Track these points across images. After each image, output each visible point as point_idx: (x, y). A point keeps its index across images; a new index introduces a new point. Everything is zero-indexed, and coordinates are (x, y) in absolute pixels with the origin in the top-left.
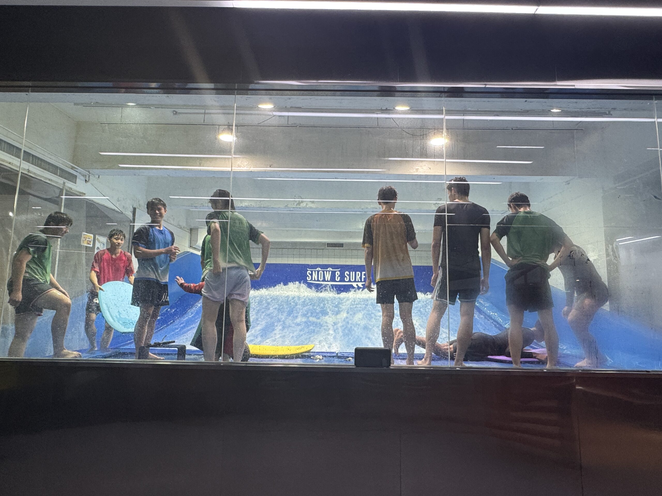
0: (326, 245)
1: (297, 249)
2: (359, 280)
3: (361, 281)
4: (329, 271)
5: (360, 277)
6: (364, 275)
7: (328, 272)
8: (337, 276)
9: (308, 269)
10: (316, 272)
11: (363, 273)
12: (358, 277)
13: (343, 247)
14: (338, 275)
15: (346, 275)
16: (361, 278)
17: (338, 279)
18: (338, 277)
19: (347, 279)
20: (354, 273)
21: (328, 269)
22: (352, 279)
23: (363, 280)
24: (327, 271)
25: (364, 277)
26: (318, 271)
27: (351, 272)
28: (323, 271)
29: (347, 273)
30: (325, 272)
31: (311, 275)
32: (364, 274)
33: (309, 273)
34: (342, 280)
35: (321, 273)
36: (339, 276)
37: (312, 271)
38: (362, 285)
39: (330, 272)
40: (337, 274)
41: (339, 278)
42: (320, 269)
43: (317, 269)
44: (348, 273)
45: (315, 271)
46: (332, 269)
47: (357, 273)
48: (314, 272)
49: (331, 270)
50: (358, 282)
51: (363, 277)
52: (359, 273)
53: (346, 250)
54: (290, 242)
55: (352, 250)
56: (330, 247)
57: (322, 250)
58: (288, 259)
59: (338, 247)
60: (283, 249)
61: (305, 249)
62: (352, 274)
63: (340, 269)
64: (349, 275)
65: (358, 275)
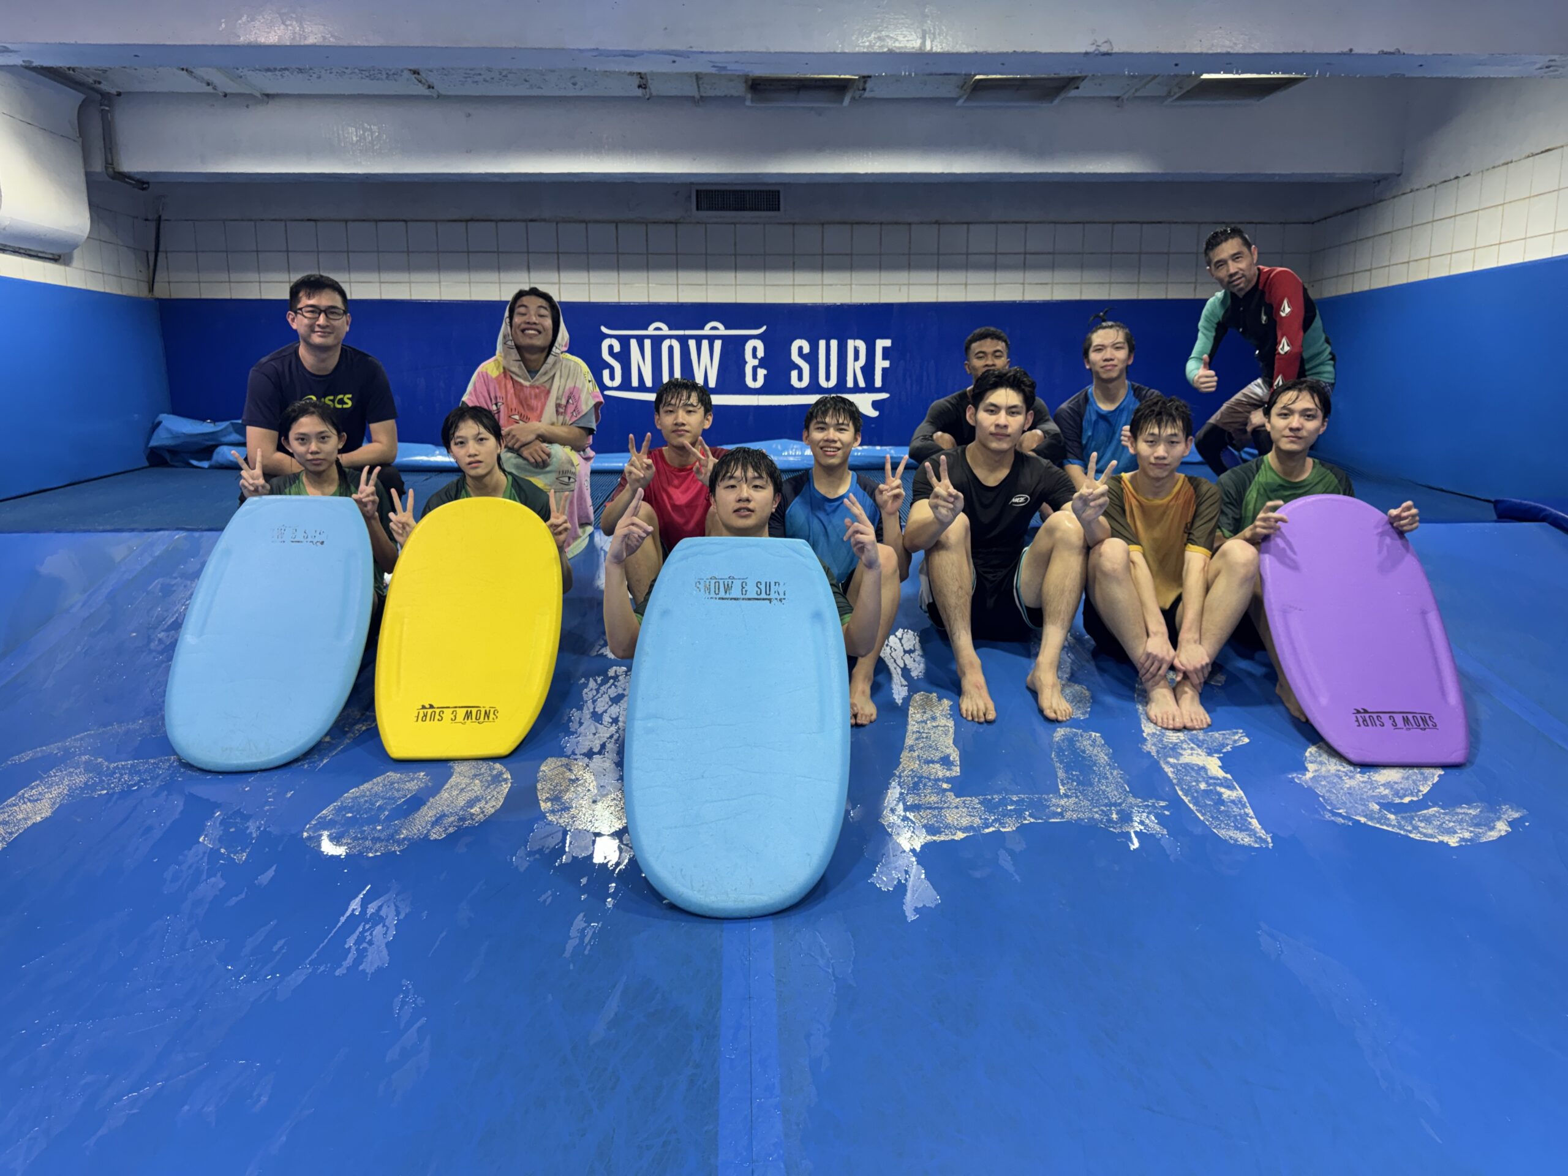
0: (690, 197)
1: (544, 220)
2: (862, 384)
3: (870, 388)
4: (711, 339)
5: (862, 369)
6: (884, 358)
7: (705, 343)
8: (751, 362)
9: (604, 329)
10: (648, 343)
11: (882, 344)
12: (854, 368)
13: (779, 210)
14: (755, 356)
15: (795, 357)
16: (868, 370)
17: (755, 379)
18: (755, 369)
19: (800, 379)
20: (834, 343)
21: (707, 331)
22: (828, 379)
23: (878, 383)
24: (699, 339)
25: (887, 364)
26: (657, 341)
27: (822, 344)
28: (683, 341)
29: (800, 349)
30: (692, 344)
31: (624, 357)
32: (885, 349)
33: (611, 347)
34: (777, 383)
35: (671, 348)
36: (763, 363)
37: (624, 341)
38: (876, 405)
39: (718, 344)
40: (754, 349)
41: (762, 373)
42: (665, 330)
43: (651, 331)
44: (806, 349)
45: (640, 340)
46: (727, 328)
47: (851, 344)
48: (634, 343)
49: (722, 331)
50: (856, 389)
51: (881, 364)
52: (861, 345)
53: (794, 224)
54: (508, 180)
55: (823, 224)
56: (710, 209)
57: (672, 227)
58: (502, 275)
59: (751, 209)
60: (470, 224)
61: (586, 222)
62: (828, 349)
63: (764, 328)
64: (811, 358)
65: (856, 358)
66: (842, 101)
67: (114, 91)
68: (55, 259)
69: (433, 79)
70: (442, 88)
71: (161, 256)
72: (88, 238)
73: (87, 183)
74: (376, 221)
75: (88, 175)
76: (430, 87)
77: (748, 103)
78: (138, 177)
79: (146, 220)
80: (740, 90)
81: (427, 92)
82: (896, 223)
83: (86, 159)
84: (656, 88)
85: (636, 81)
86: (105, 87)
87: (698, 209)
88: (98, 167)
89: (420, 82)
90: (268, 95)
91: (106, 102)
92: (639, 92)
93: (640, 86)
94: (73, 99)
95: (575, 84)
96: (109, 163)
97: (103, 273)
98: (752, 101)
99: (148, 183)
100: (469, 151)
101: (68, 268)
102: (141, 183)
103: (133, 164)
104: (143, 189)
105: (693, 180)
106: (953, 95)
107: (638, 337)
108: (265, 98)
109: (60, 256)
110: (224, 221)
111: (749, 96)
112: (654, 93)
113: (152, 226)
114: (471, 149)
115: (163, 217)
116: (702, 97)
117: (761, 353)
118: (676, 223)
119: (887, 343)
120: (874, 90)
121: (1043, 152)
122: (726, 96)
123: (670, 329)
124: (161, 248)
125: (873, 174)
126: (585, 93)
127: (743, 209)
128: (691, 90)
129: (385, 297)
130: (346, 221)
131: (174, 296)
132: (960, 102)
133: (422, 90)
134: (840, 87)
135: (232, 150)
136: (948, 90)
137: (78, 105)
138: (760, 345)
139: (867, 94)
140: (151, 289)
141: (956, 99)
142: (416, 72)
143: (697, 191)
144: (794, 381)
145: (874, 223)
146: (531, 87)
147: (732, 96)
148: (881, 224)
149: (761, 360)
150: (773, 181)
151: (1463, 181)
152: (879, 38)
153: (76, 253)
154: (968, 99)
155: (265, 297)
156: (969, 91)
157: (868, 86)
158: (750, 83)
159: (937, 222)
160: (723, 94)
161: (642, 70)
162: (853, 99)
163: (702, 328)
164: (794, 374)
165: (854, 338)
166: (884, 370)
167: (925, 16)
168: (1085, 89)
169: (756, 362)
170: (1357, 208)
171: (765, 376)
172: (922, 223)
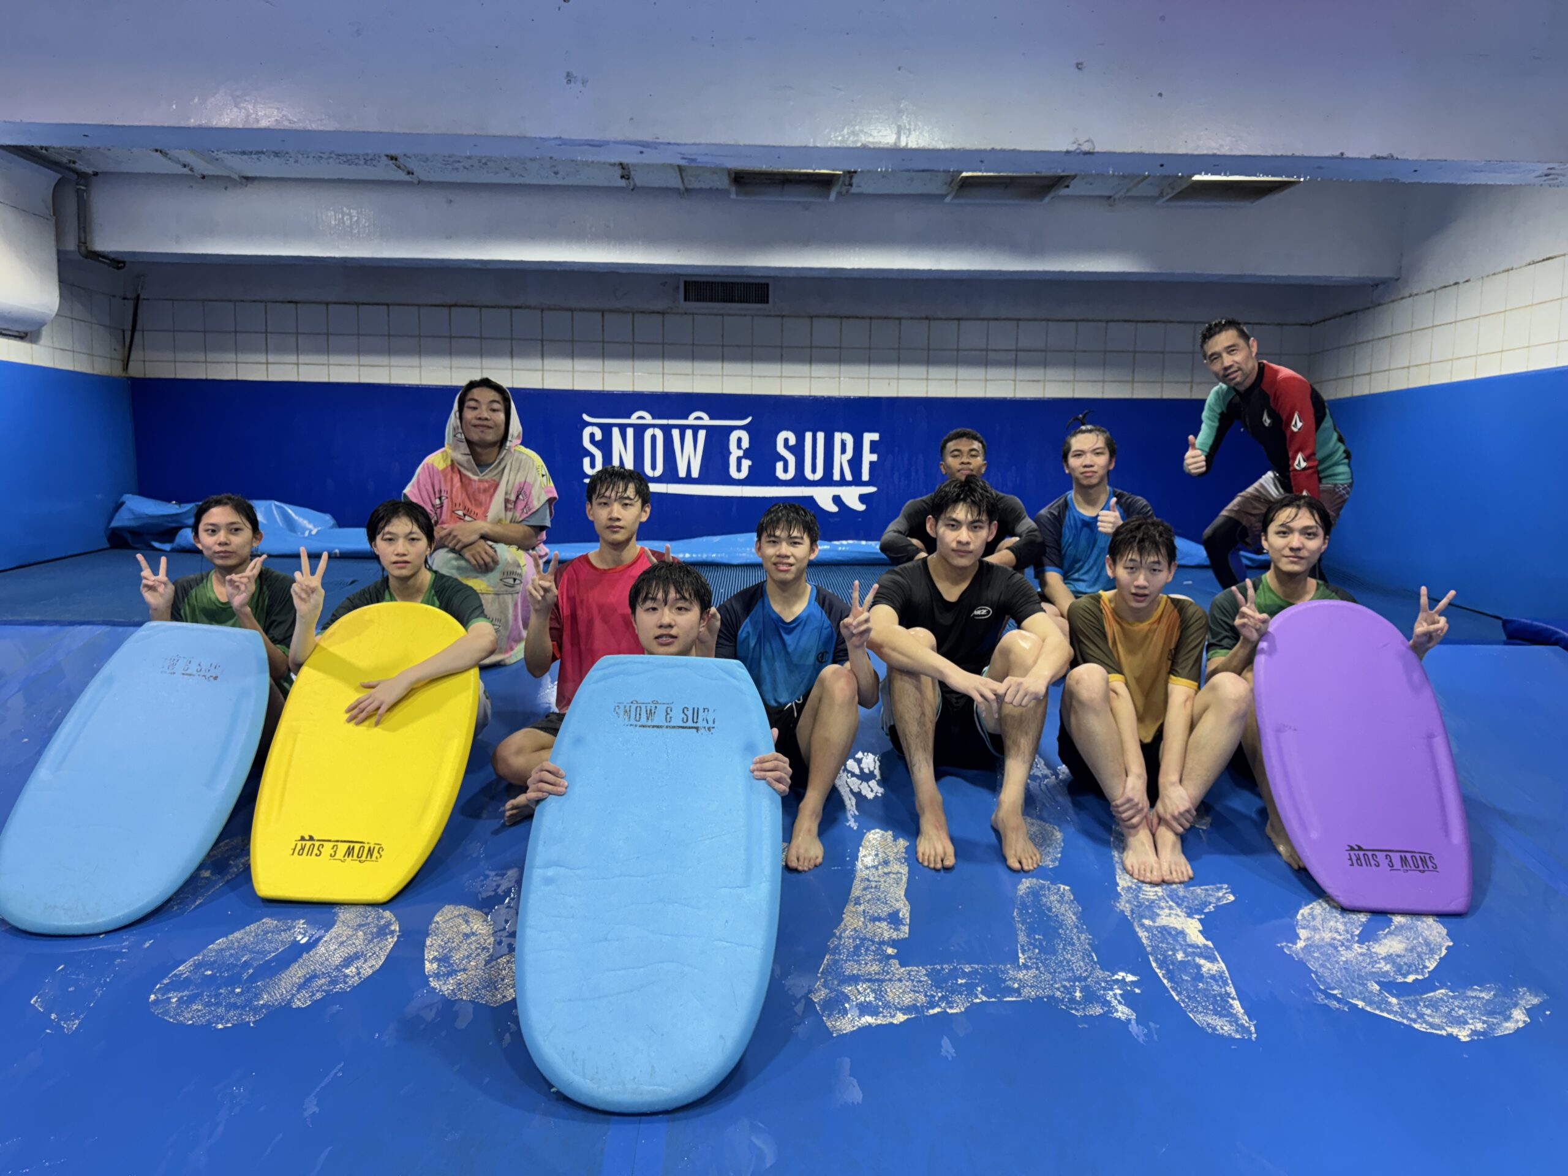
0: (678, 287)
1: (529, 307)
2: (849, 477)
3: (857, 481)
4: (695, 429)
5: (849, 462)
6: (872, 451)
7: (689, 433)
8: (735, 453)
9: (585, 417)
10: (630, 432)
11: (869, 437)
12: (841, 461)
13: (767, 302)
14: (739, 447)
15: (781, 449)
16: (855, 463)
17: (739, 470)
18: (739, 460)
19: (786, 470)
20: (821, 436)
21: (691, 420)
22: (814, 471)
23: (865, 477)
24: (683, 429)
25: (874, 457)
26: (640, 430)
27: (809, 436)
28: (667, 430)
29: (786, 440)
30: (676, 433)
31: (605, 445)
32: (872, 443)
33: (592, 435)
34: (762, 474)
35: (654, 437)
36: (747, 454)
37: (606, 430)
38: (863, 498)
39: (702, 434)
40: (739, 439)
41: (746, 464)
42: (648, 419)
43: (634, 419)
44: (792, 441)
45: (623, 428)
46: (711, 418)
47: (838, 437)
48: (616, 432)
49: (707, 421)
50: (843, 482)
51: (868, 457)
52: (849, 438)
53: (783, 316)
54: (489, 267)
55: (811, 317)
56: (698, 300)
57: (659, 317)
58: (484, 361)
59: (740, 301)
60: (453, 309)
61: (572, 310)
62: (814, 442)
63: (750, 419)
64: (798, 450)
65: (843, 451)
66: (828, 196)
67: (90, 171)
68: (22, 337)
69: (412, 165)
70: (421, 173)
71: (138, 335)
72: (57, 315)
73: (59, 261)
74: (357, 304)
75: (59, 253)
76: (409, 173)
77: (733, 196)
78: (113, 256)
79: (125, 299)
80: (724, 183)
81: (408, 178)
82: (886, 318)
83: (59, 236)
84: (639, 179)
85: (619, 172)
86: (80, 166)
87: (685, 300)
88: (71, 245)
89: (399, 167)
90: (247, 178)
91: (82, 182)
92: (623, 183)
93: (622, 177)
94: (46, 179)
95: (556, 173)
96: (82, 242)
97: (74, 351)
98: (737, 194)
99: (124, 263)
100: (448, 237)
101: (34, 346)
102: (117, 262)
103: (107, 242)
104: (119, 268)
105: (678, 271)
106: (942, 191)
107: (619, 426)
108: (244, 181)
109: (26, 334)
110: (204, 301)
111: (733, 189)
112: (639, 184)
113: (130, 305)
114: (451, 235)
115: (142, 296)
116: (687, 190)
117: (745, 444)
118: (662, 313)
119: (876, 436)
120: (861, 186)
121: (1034, 250)
122: (711, 189)
123: (654, 418)
124: (139, 327)
125: (859, 270)
126: (567, 182)
127: (731, 301)
128: (675, 182)
129: (365, 380)
130: (327, 304)
131: (150, 375)
132: (948, 199)
133: (402, 176)
134: (825, 182)
135: (209, 230)
136: (936, 187)
137: (54, 184)
138: (745, 436)
139: (854, 190)
140: (126, 367)
141: (944, 196)
142: (393, 158)
143: (685, 282)
144: (780, 473)
145: (863, 318)
146: (513, 175)
147: (717, 189)
148: (871, 318)
149: (746, 451)
150: (760, 274)
151: (1463, 287)
152: (853, 133)
153: (45, 331)
154: (955, 197)
155: (240, 378)
156: (956, 188)
157: (855, 181)
158: (733, 176)
159: (927, 318)
160: (708, 187)
161: (625, 161)
162: (839, 194)
163: (686, 418)
164: (780, 466)
165: (842, 431)
166: (871, 463)
167: (900, 111)
168: (1076, 188)
169: (741, 453)
170: (1355, 312)
171: (750, 467)
172: (912, 318)
